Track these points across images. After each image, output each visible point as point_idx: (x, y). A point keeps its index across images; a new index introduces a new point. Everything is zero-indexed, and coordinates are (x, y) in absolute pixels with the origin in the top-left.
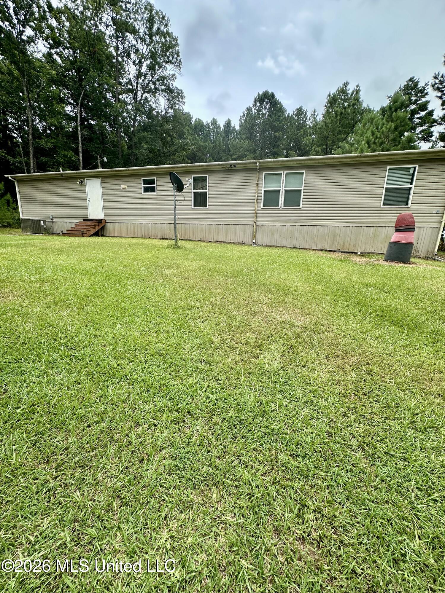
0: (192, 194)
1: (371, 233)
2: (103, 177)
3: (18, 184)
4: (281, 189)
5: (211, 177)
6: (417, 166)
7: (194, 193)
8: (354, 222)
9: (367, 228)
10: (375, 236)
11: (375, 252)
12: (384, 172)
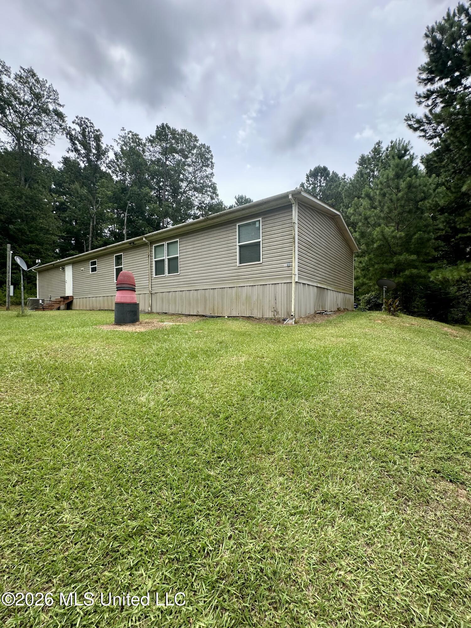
0: (115, 270)
1: (234, 294)
2: (74, 263)
3: (39, 274)
4: (165, 258)
5: (125, 254)
6: (261, 219)
7: (116, 269)
8: (211, 284)
9: (230, 289)
10: (238, 297)
11: (239, 315)
12: (234, 231)
